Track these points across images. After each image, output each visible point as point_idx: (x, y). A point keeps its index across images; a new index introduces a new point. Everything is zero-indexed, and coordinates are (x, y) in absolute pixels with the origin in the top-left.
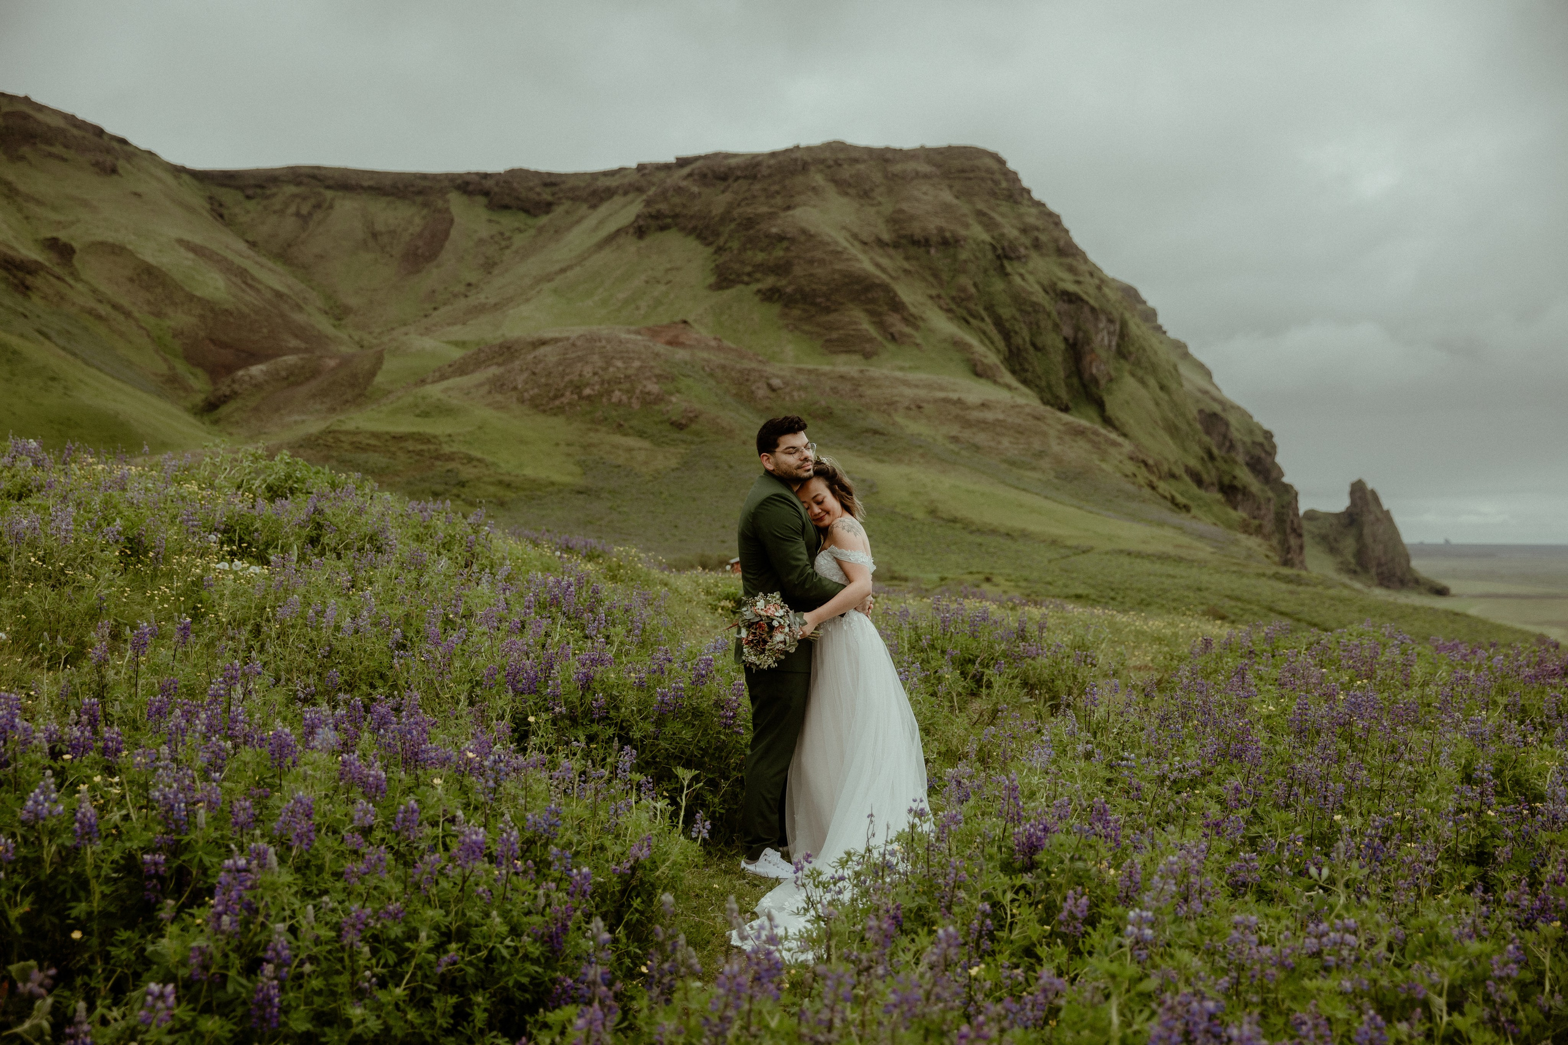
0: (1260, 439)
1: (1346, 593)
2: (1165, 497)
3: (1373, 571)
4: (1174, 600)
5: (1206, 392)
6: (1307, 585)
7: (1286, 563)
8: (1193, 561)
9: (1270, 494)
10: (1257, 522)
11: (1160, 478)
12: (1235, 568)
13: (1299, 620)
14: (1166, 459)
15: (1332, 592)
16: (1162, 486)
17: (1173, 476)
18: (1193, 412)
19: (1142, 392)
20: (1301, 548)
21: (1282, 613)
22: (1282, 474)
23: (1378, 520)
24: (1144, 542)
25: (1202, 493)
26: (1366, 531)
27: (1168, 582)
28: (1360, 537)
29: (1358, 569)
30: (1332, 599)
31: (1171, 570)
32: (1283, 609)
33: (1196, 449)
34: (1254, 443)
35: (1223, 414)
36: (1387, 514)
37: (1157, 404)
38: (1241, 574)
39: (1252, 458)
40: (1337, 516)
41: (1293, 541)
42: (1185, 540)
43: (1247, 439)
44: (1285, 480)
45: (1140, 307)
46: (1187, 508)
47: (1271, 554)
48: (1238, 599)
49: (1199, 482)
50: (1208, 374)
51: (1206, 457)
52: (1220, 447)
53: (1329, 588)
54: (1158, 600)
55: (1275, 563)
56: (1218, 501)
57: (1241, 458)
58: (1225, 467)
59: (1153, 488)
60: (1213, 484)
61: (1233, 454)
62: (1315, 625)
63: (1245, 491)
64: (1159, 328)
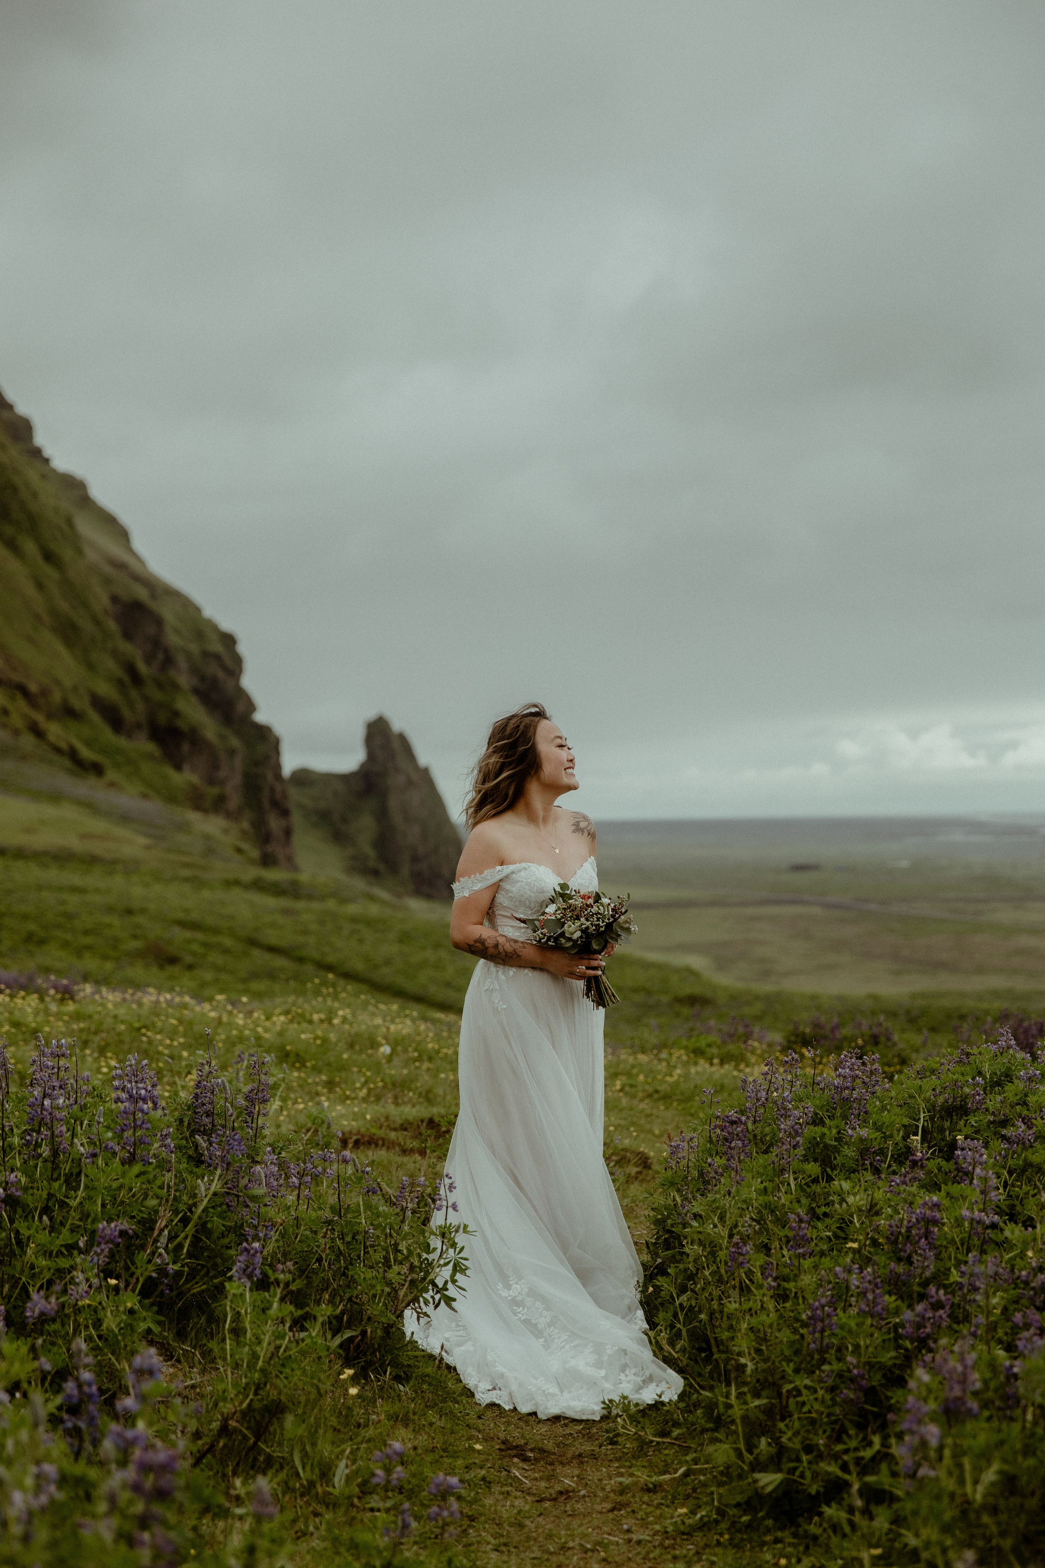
0: (217, 647)
1: (374, 910)
2: (58, 750)
3: (405, 871)
4: (86, 933)
5: (121, 566)
6: (310, 897)
7: (267, 860)
8: (114, 862)
9: (235, 742)
10: (215, 791)
11: (50, 716)
12: (186, 873)
13: (301, 960)
14: (58, 683)
15: (352, 909)
16: (55, 730)
17: (70, 713)
18: (101, 600)
19: (14, 565)
20: (288, 833)
21: (272, 949)
22: (251, 707)
23: (410, 783)
24: (28, 831)
25: (122, 742)
26: (393, 803)
27: (73, 900)
28: (382, 815)
29: (382, 867)
30: (354, 920)
31: (77, 880)
32: (274, 941)
33: (110, 665)
34: (206, 654)
35: (153, 605)
36: (425, 775)
37: (40, 586)
38: (197, 883)
39: (203, 678)
40: (345, 778)
41: (274, 823)
42: (99, 826)
43: (194, 648)
44: (260, 717)
45: (5, 414)
46: (97, 769)
47: (245, 846)
48: (195, 926)
49: (116, 722)
50: (122, 534)
51: (126, 679)
52: (149, 659)
53: (344, 901)
54: (58, 933)
55: (252, 862)
56: (150, 757)
57: (184, 680)
58: (158, 696)
59: (38, 732)
60: (139, 726)
61: (172, 673)
62: (329, 968)
63: (194, 737)
64: (37, 453)
